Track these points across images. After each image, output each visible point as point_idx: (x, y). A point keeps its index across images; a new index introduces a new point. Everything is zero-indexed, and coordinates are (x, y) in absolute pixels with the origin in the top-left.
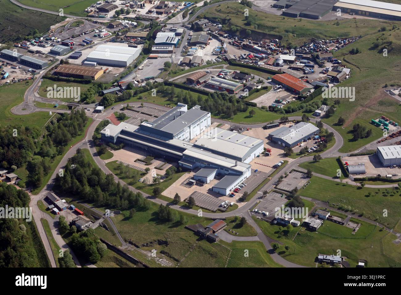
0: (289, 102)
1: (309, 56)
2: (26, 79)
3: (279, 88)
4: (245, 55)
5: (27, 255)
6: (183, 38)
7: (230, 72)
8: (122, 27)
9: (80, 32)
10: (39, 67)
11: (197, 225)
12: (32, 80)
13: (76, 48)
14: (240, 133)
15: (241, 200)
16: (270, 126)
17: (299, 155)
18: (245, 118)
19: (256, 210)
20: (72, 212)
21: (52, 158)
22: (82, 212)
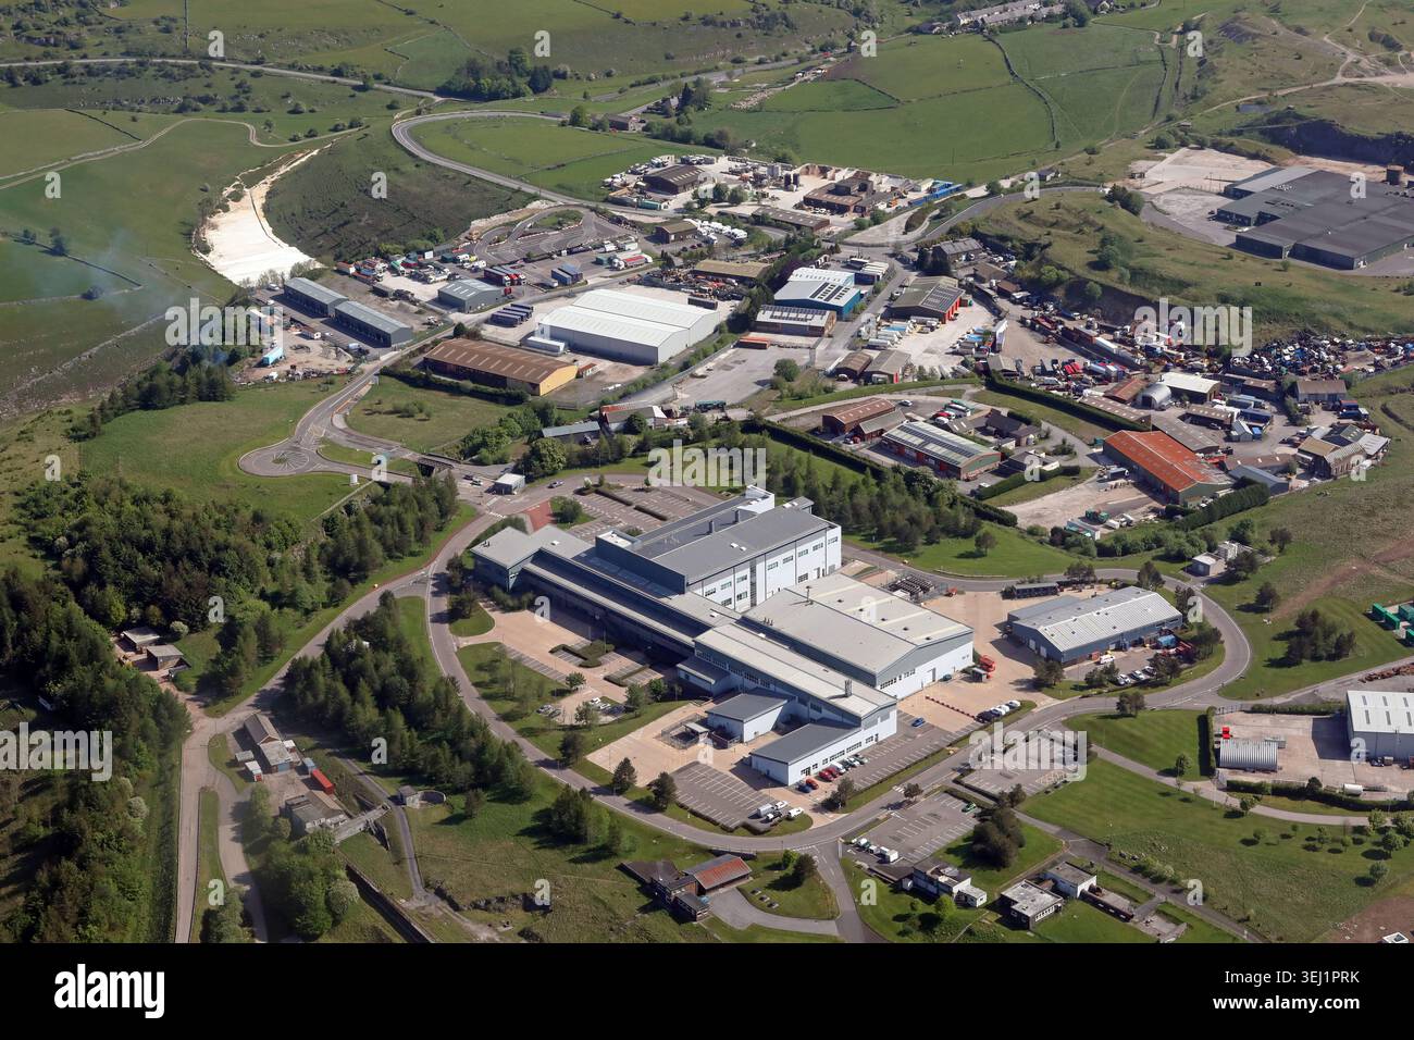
0: (1129, 523)
1: (1264, 384)
2: (331, 373)
3: (1115, 476)
4: (1055, 362)
5: (113, 889)
6: (876, 291)
7: (975, 411)
8: (696, 242)
9: (556, 245)
10: (381, 339)
11: (660, 863)
12: (347, 378)
13: (521, 295)
14: (917, 601)
15: (830, 805)
16: (1024, 590)
17: (1082, 688)
18: (962, 556)
19: (863, 841)
20: (303, 781)
21: (307, 612)
22: (327, 784)
